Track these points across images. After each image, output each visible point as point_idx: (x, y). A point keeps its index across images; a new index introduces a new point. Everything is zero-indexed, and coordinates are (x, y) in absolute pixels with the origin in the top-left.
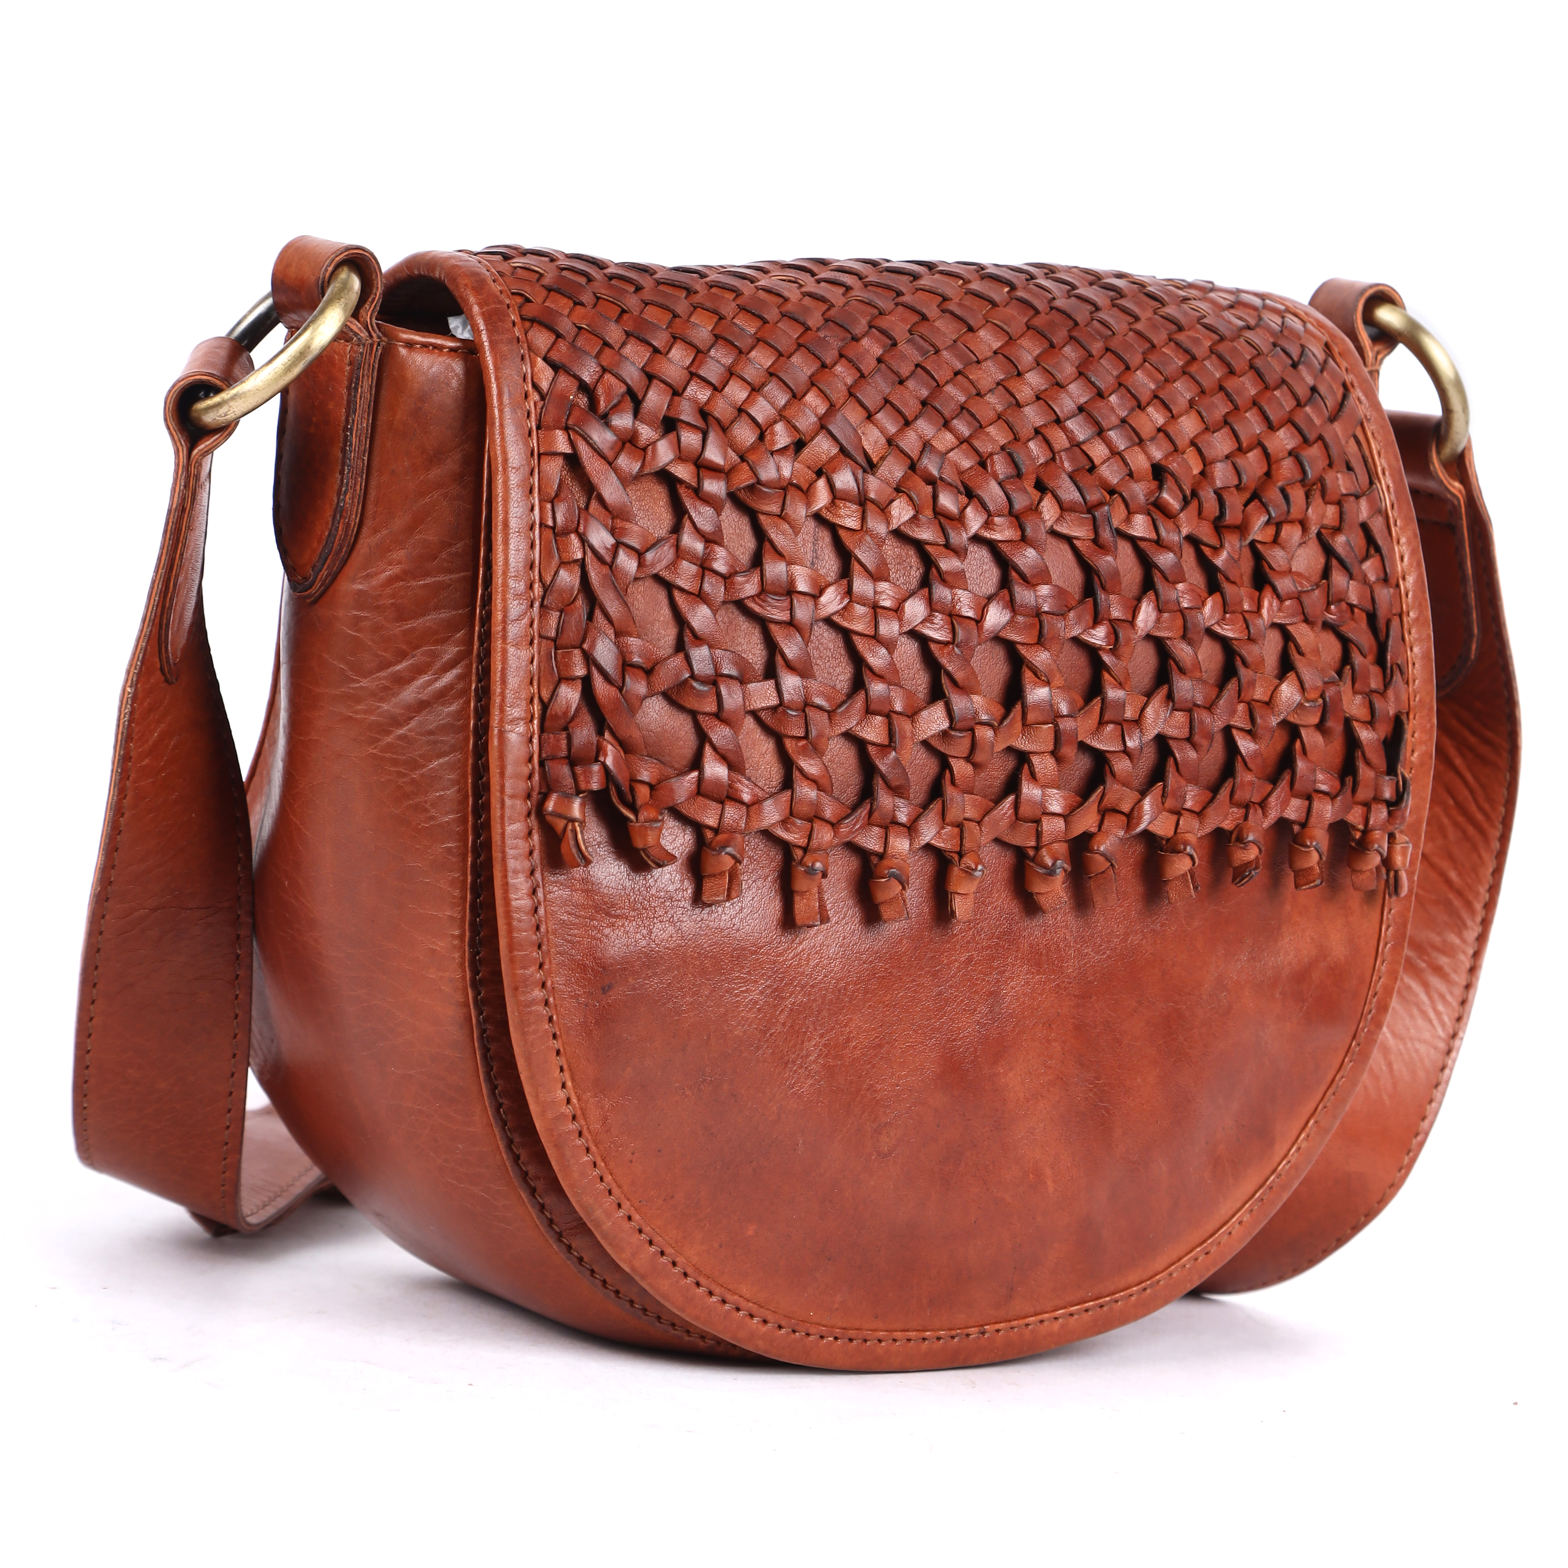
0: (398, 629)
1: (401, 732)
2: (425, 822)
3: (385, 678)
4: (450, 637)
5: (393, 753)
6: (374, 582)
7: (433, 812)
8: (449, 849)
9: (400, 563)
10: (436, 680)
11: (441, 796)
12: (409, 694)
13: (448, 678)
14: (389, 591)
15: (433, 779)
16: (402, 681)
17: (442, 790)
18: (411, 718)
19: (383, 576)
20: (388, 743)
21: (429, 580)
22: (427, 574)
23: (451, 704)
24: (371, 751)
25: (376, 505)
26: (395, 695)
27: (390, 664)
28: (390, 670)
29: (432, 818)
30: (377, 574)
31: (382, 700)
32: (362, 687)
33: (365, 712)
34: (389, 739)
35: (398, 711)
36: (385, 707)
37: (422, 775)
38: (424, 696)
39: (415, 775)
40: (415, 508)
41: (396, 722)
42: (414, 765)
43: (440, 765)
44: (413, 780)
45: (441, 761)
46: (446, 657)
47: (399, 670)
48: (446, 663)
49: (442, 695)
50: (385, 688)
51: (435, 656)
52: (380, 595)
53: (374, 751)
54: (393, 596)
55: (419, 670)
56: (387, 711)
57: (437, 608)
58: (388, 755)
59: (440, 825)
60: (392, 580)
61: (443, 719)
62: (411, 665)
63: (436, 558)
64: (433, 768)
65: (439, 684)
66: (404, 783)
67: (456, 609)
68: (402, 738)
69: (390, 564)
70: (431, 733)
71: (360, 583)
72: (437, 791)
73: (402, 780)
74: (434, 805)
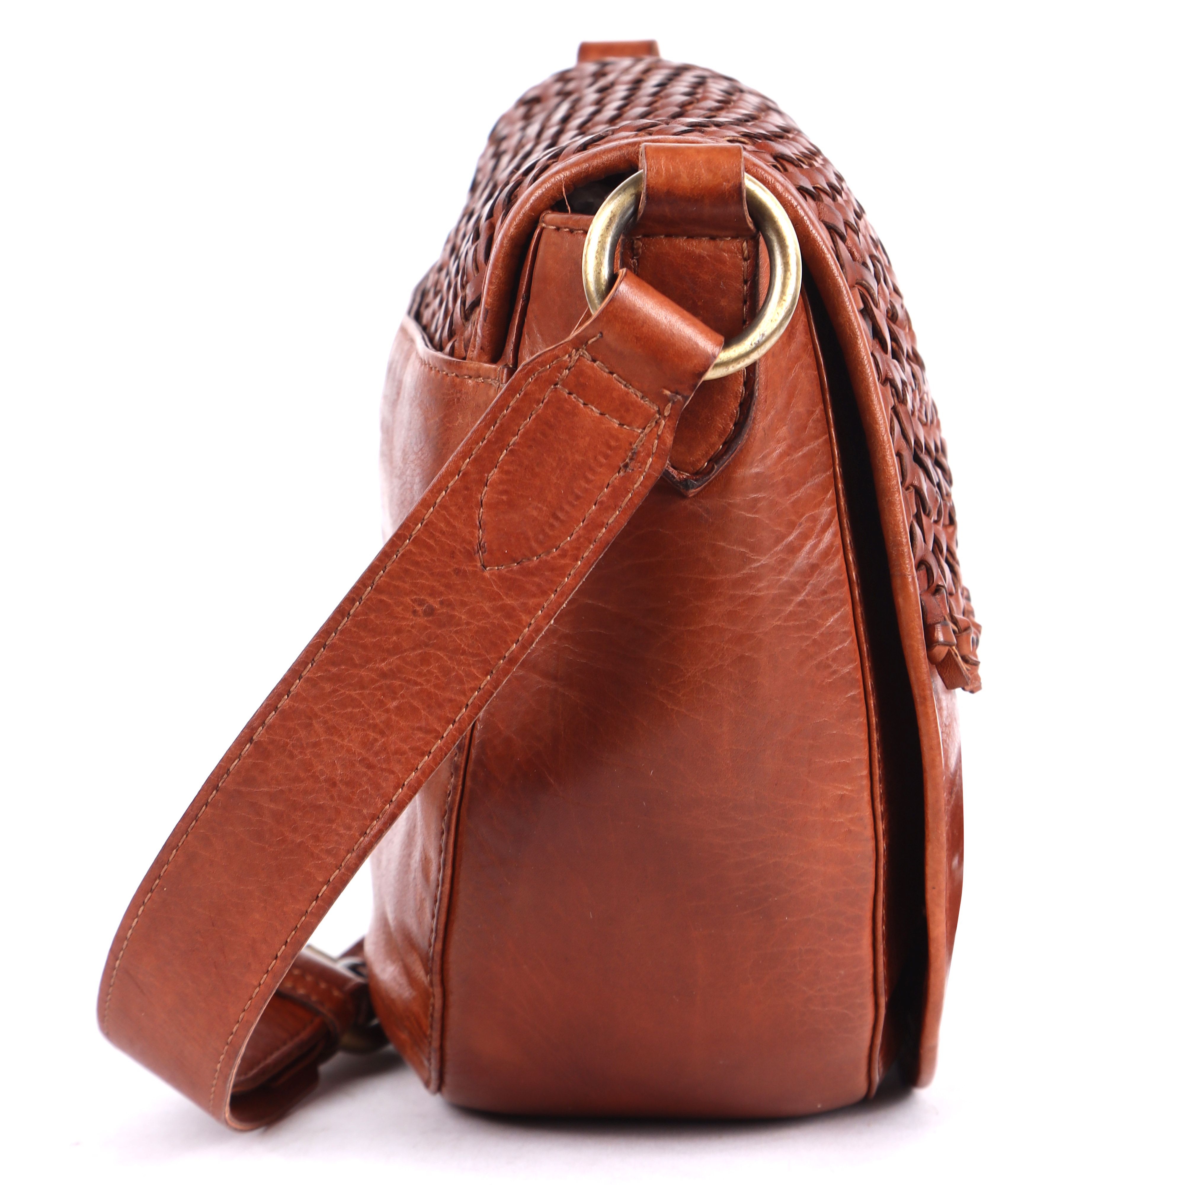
0: (787, 502)
1: (800, 598)
2: (828, 678)
3: (782, 551)
4: (824, 499)
5: (796, 620)
6: (768, 462)
7: (834, 667)
8: (853, 698)
9: (785, 439)
10: (819, 542)
11: (840, 650)
12: (801, 560)
13: (828, 537)
14: (779, 467)
15: (830, 636)
16: (793, 550)
17: (841, 643)
18: (806, 584)
19: (775, 455)
20: (790, 612)
21: (805, 449)
22: (803, 445)
23: (833, 561)
24: (775, 623)
25: (766, 389)
26: (790, 565)
27: (784, 537)
28: (784, 543)
29: (835, 672)
30: (770, 453)
31: (781, 572)
32: (762, 566)
33: (768, 587)
34: (790, 608)
35: (796, 579)
36: (784, 578)
37: (822, 634)
38: (813, 560)
39: (816, 635)
40: (788, 384)
41: (795, 590)
42: (813, 626)
43: (836, 621)
44: (815, 640)
45: (836, 616)
46: (823, 519)
47: (791, 541)
48: (824, 524)
49: (826, 554)
50: (783, 561)
51: (814, 519)
52: (774, 474)
53: (779, 623)
54: (783, 472)
55: (805, 537)
56: (787, 582)
57: (813, 474)
58: (791, 623)
59: (843, 677)
60: (781, 456)
61: (831, 577)
62: (800, 533)
63: (806, 428)
64: (830, 625)
65: (822, 546)
66: (807, 646)
67: (825, 472)
68: (801, 603)
69: (778, 442)
70: (824, 592)
71: (757, 466)
72: (836, 645)
73: (805, 644)
74: (835, 659)
